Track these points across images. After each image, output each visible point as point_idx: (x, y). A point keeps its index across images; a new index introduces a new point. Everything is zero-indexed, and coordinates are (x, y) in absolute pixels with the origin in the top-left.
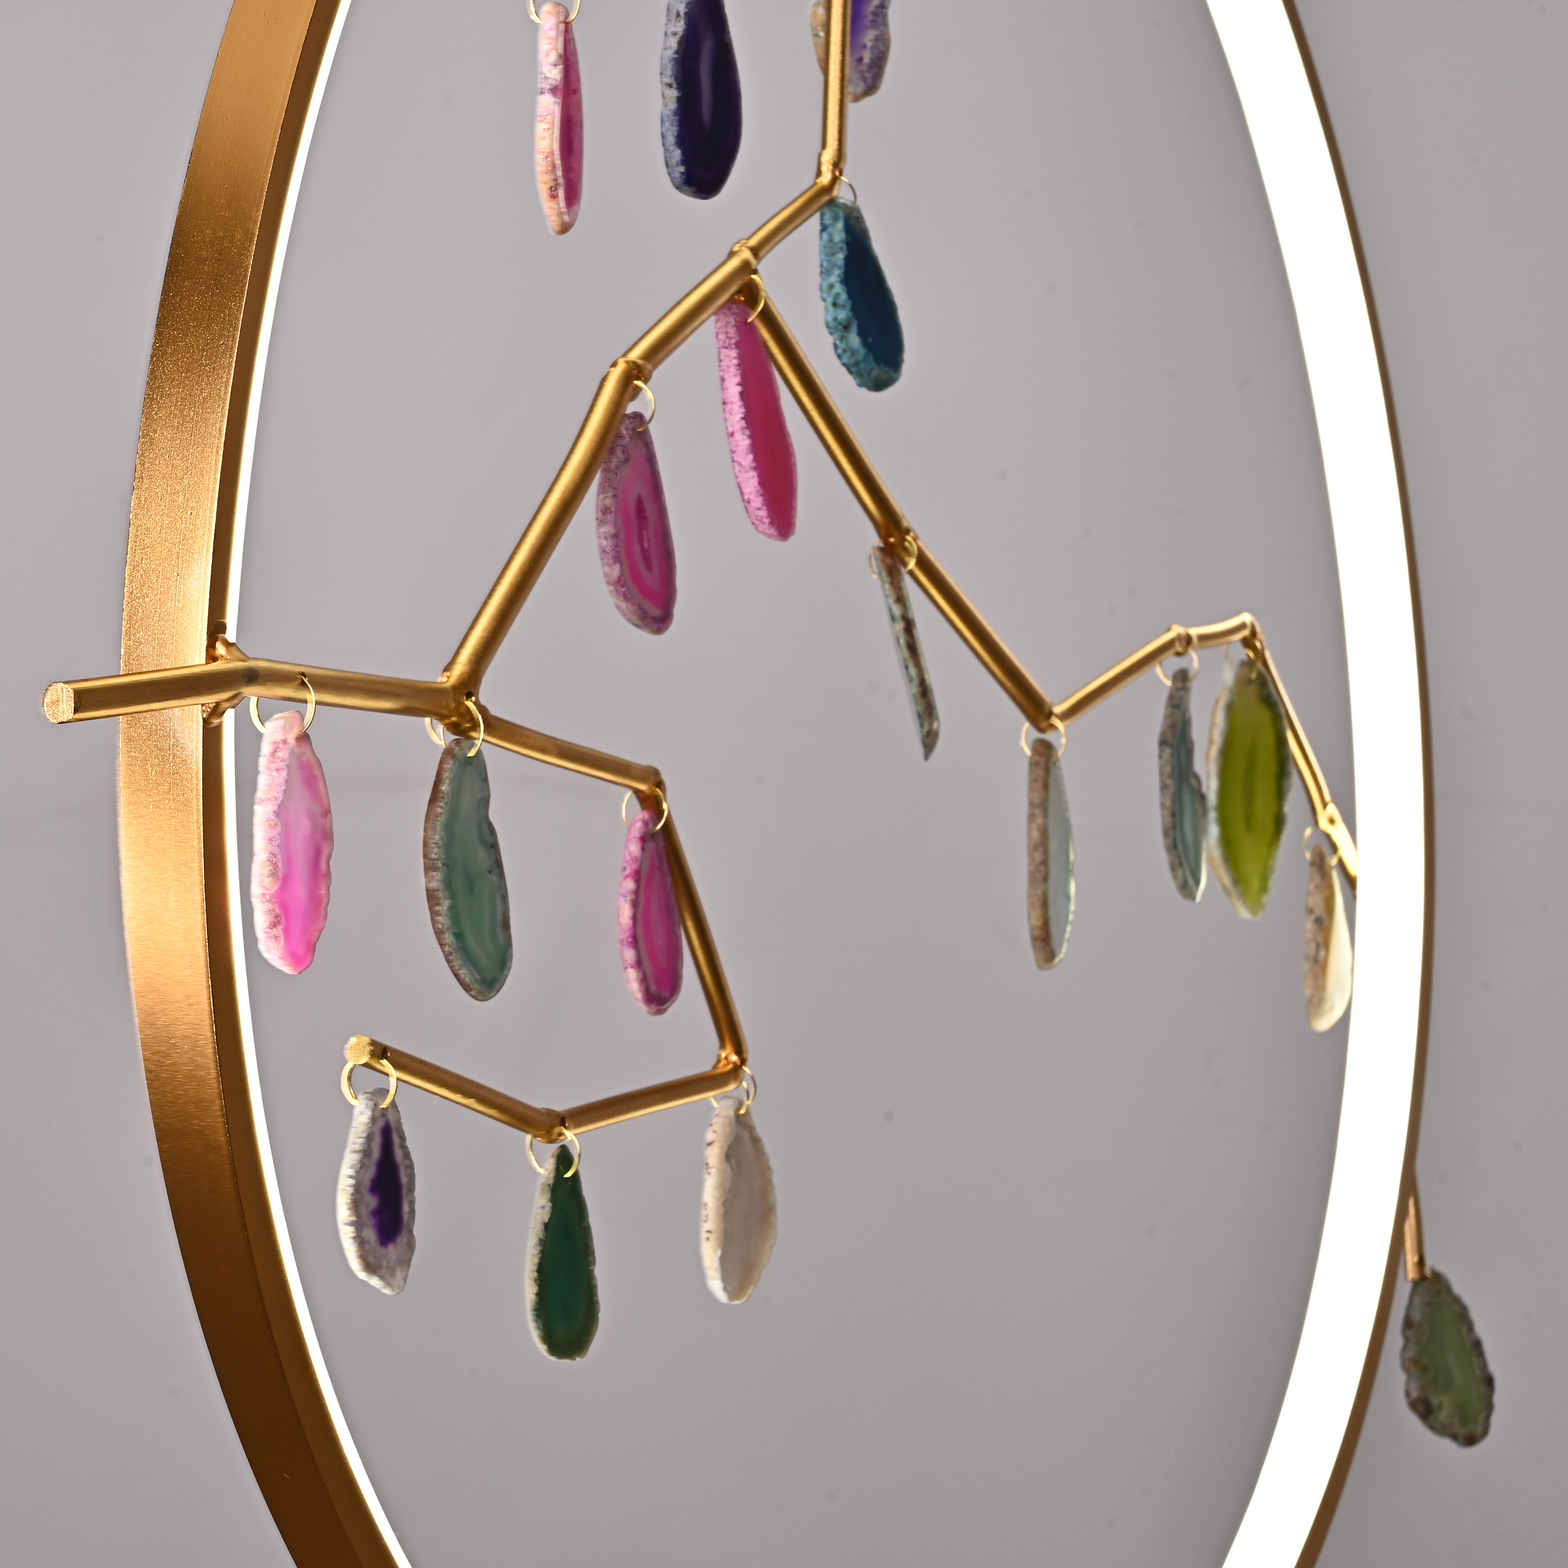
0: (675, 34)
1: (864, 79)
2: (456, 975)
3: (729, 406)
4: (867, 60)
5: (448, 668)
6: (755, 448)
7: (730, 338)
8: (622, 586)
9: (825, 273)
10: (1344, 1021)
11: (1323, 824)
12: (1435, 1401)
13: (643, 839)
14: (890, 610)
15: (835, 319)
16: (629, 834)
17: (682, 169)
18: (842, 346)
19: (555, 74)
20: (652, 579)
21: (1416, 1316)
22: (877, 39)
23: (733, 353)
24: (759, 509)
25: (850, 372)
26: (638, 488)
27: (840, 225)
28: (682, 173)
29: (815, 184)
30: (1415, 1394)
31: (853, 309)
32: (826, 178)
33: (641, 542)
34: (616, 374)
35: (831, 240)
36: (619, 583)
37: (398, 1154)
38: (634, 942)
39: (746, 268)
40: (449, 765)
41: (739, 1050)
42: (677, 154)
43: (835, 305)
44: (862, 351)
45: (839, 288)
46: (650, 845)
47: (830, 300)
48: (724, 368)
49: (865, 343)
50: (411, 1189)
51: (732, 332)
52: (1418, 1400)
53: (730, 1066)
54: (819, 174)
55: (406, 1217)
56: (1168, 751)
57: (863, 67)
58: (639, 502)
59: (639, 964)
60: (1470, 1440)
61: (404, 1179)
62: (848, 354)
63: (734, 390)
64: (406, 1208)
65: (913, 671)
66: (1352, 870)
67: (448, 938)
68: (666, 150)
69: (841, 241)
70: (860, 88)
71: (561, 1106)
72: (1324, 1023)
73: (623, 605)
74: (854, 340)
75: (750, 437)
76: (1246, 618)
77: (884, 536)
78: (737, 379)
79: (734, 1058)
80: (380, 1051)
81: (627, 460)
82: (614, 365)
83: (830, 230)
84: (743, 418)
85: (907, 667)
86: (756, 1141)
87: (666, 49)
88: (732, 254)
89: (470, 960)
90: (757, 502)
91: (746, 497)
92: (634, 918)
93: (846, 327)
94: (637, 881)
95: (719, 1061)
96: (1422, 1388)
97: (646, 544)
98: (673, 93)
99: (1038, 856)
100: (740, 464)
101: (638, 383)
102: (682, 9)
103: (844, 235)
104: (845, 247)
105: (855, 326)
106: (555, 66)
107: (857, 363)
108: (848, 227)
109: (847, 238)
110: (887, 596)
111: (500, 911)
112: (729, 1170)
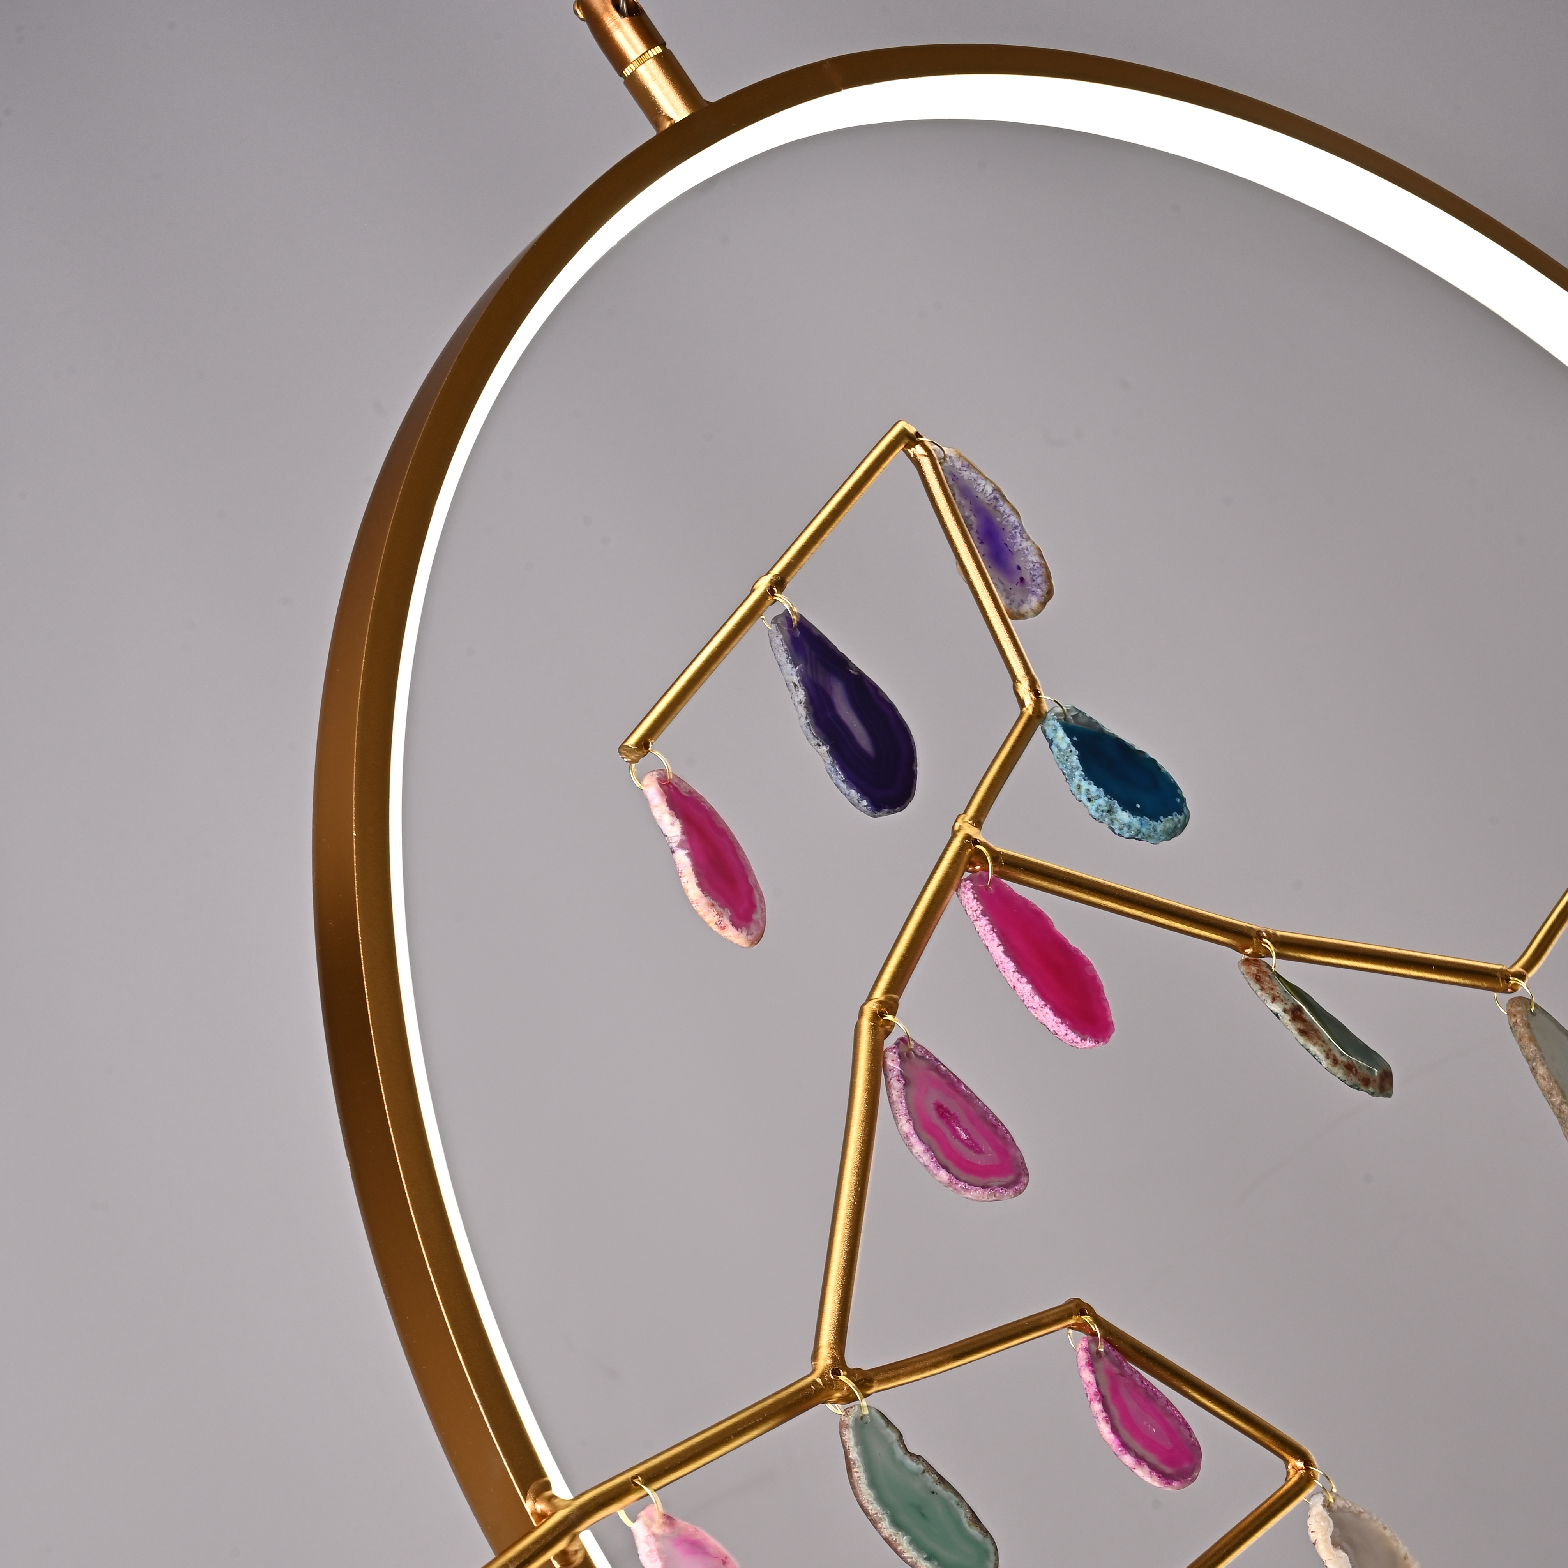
0: (801, 701)
1: (1033, 593)
3: (1001, 966)
4: (1027, 577)
5: (814, 1360)
6: (1037, 987)
7: (976, 911)
8: (958, 1184)
9: (1070, 778)
13: (1090, 1364)
14: (1271, 1011)
15: (1098, 810)
17: (867, 802)
18: (1116, 826)
19: (676, 831)
20: (988, 1157)
22: (1026, 555)
23: (983, 922)
24: (1067, 1034)
25: (1138, 840)
26: (934, 1097)
27: (1061, 733)
28: (871, 803)
31: (1107, 793)
32: (1029, 706)
33: (958, 1137)
34: (866, 1024)
35: (1060, 750)
36: (955, 1181)
38: (1125, 1448)
40: (846, 1435)
41: (1300, 1455)
42: (854, 793)
43: (1089, 800)
44: (1135, 821)
45: (1085, 785)
46: (1101, 1362)
47: (1085, 798)
48: (983, 938)
49: (1134, 812)
51: (975, 905)
53: (1301, 1472)
54: (1022, 704)
57: (1027, 585)
58: (939, 1107)
59: (1140, 1462)
62: (1126, 829)
63: (998, 952)
65: (1314, 1050)
68: (848, 794)
69: (1069, 746)
70: (1034, 602)
74: (1124, 816)
75: (1028, 983)
77: (1242, 951)
78: (996, 941)
79: (1300, 1464)
81: (906, 1085)
82: (861, 1014)
83: (1055, 742)
84: (1015, 971)
85: (1308, 1050)
87: (800, 717)
88: (954, 834)
91: (1052, 1030)
92: (1114, 1430)
93: (1111, 810)
94: (1103, 1401)
95: (1288, 1476)
97: (964, 1136)
98: (825, 749)
101: (889, 1017)
102: (796, 679)
103: (1068, 740)
104: (1073, 749)
105: (1117, 805)
106: (672, 824)
107: (1139, 831)
108: (1069, 731)
109: (1072, 741)
110: (1263, 1001)
111: (962, 1513)
112: (1344, 1554)
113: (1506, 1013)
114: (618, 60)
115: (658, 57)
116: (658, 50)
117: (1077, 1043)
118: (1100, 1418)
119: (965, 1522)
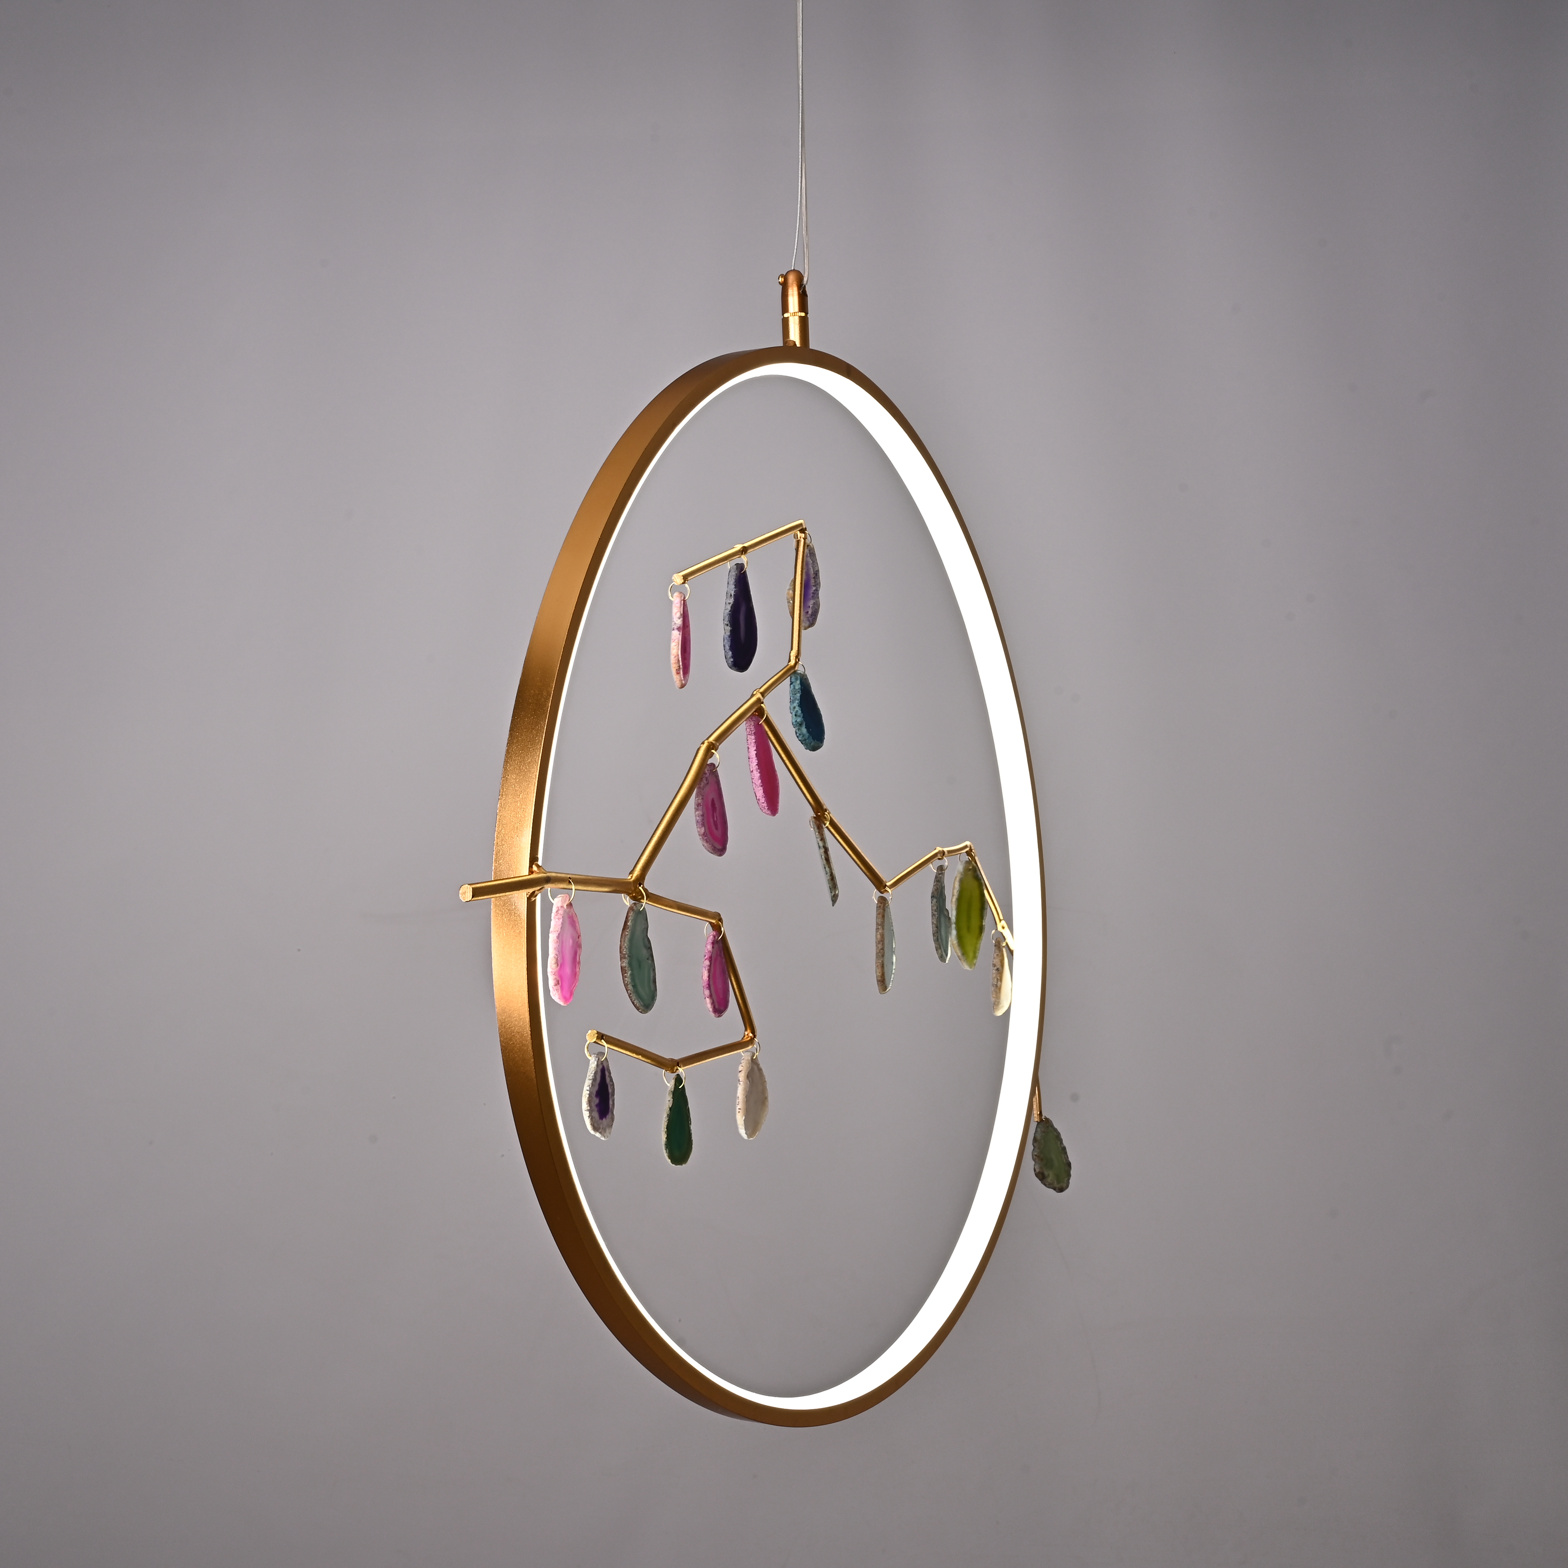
0: (729, 603)
1: (809, 621)
2: (633, 1003)
3: (751, 759)
4: (810, 613)
5: (631, 872)
6: (762, 777)
7: (752, 731)
8: (705, 837)
9: (792, 702)
10: (1008, 1013)
11: (1000, 929)
12: (1046, 1173)
13: (713, 943)
14: (818, 844)
15: (796, 721)
16: (707, 941)
17: (732, 660)
18: (799, 732)
19: (679, 622)
20: (718, 833)
21: (1038, 1137)
22: (814, 603)
23: (753, 737)
24: (763, 803)
25: (802, 743)
26: (713, 795)
27: (798, 682)
28: (732, 662)
29: (788, 665)
30: (1037, 1170)
32: (792, 663)
33: (713, 818)
34: (704, 747)
35: (794, 688)
36: (704, 835)
37: (608, 1080)
38: (709, 987)
39: (759, 701)
40: (631, 914)
41: (753, 1032)
42: (730, 653)
43: (796, 715)
44: (807, 735)
45: (797, 708)
46: (716, 946)
47: (794, 713)
48: (749, 744)
49: (808, 731)
50: (613, 1095)
51: (752, 728)
52: (1039, 1172)
53: (749, 1038)
54: (790, 661)
55: (610, 1107)
56: (935, 900)
57: (808, 616)
58: (713, 800)
59: (711, 996)
60: (1061, 1190)
61: (610, 1091)
62: (802, 736)
63: (753, 753)
64: (611, 1103)
65: (827, 869)
66: (1012, 948)
67: (630, 987)
68: (725, 652)
69: (799, 689)
70: (807, 624)
71: (677, 1057)
72: (1000, 1013)
73: (706, 844)
74: (804, 730)
75: (759, 773)
76: (968, 843)
77: (816, 813)
78: (755, 748)
79: (751, 1035)
80: (601, 1036)
81: (708, 783)
82: (703, 743)
83: (793, 684)
84: (757, 765)
85: (825, 868)
86: (760, 1070)
87: (726, 610)
88: (753, 695)
89: (639, 996)
90: (763, 800)
91: (758, 798)
92: (709, 977)
93: (801, 725)
94: (710, 961)
95: (744, 1036)
96: (1041, 1168)
97: (715, 819)
98: (729, 628)
99: (880, 946)
100: (755, 784)
101: (713, 751)
102: (733, 593)
103: (800, 686)
104: (800, 691)
105: (804, 724)
106: (679, 618)
107: (805, 740)
108: (801, 683)
109: (801, 687)
110: (817, 838)
111: (652, 975)
112: (749, 1083)
113: (877, 902)
114: (785, 309)
115: (800, 317)
116: (803, 314)
117: (765, 809)
118: (707, 969)
119: (652, 977)
